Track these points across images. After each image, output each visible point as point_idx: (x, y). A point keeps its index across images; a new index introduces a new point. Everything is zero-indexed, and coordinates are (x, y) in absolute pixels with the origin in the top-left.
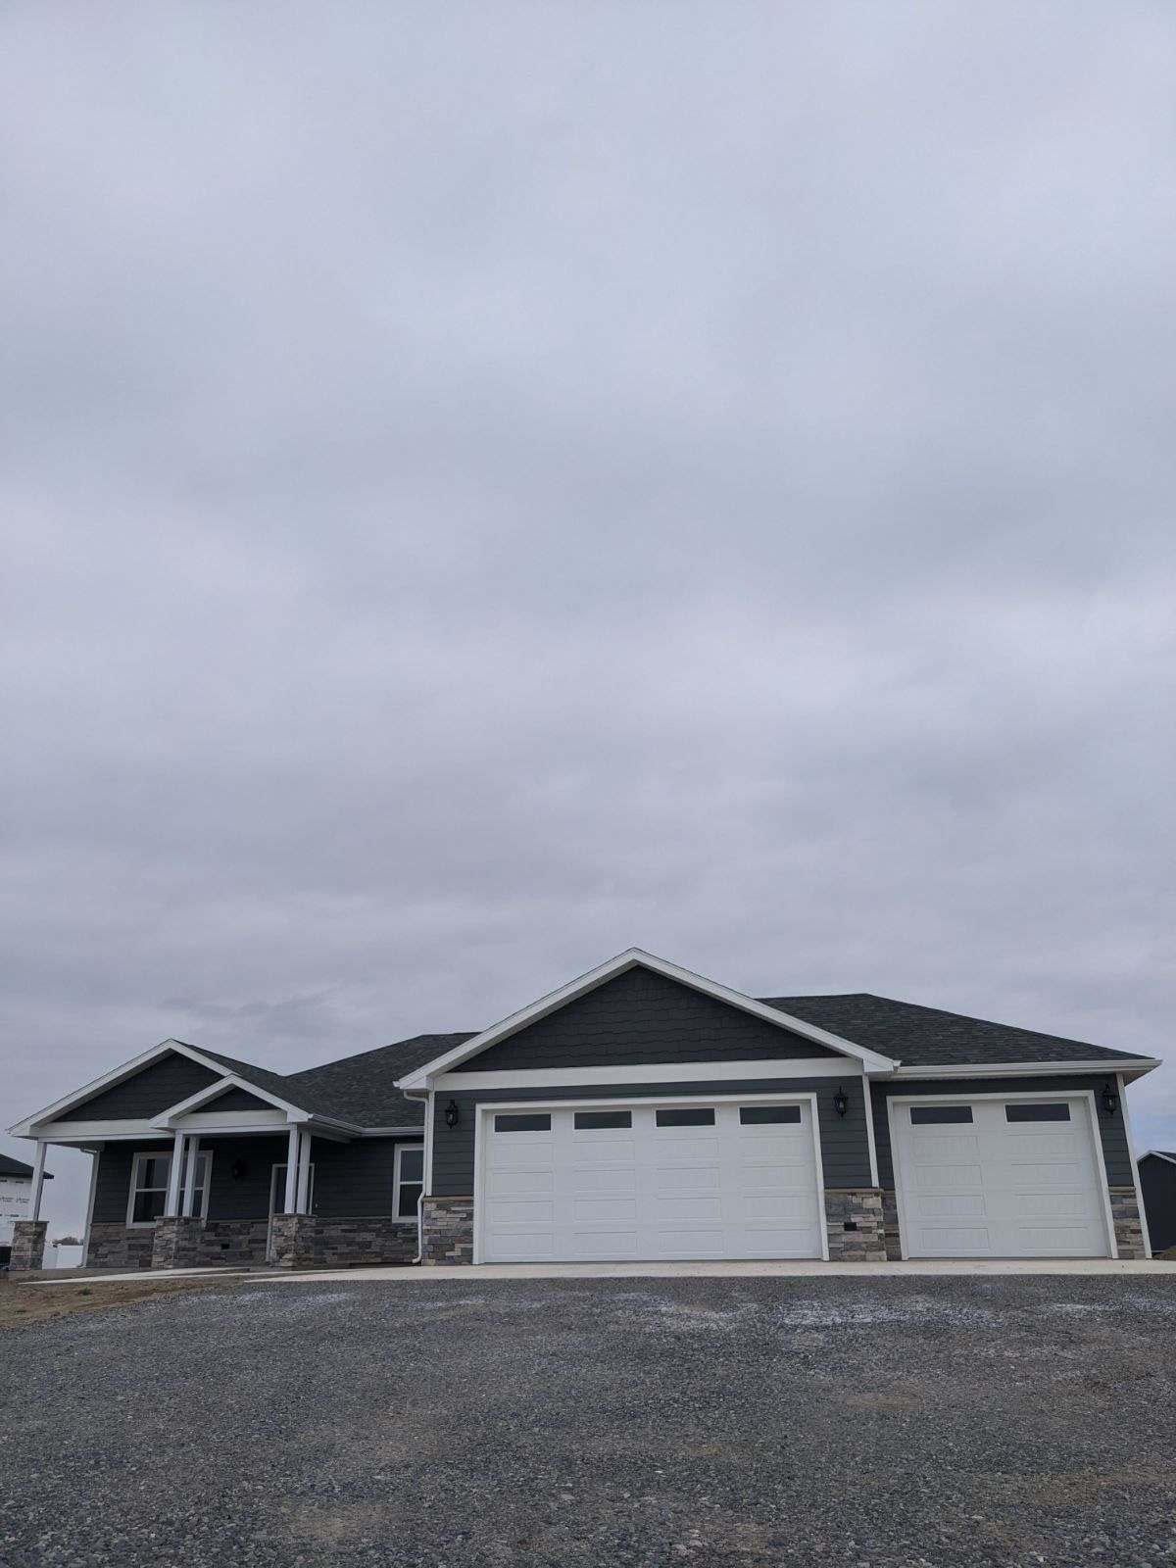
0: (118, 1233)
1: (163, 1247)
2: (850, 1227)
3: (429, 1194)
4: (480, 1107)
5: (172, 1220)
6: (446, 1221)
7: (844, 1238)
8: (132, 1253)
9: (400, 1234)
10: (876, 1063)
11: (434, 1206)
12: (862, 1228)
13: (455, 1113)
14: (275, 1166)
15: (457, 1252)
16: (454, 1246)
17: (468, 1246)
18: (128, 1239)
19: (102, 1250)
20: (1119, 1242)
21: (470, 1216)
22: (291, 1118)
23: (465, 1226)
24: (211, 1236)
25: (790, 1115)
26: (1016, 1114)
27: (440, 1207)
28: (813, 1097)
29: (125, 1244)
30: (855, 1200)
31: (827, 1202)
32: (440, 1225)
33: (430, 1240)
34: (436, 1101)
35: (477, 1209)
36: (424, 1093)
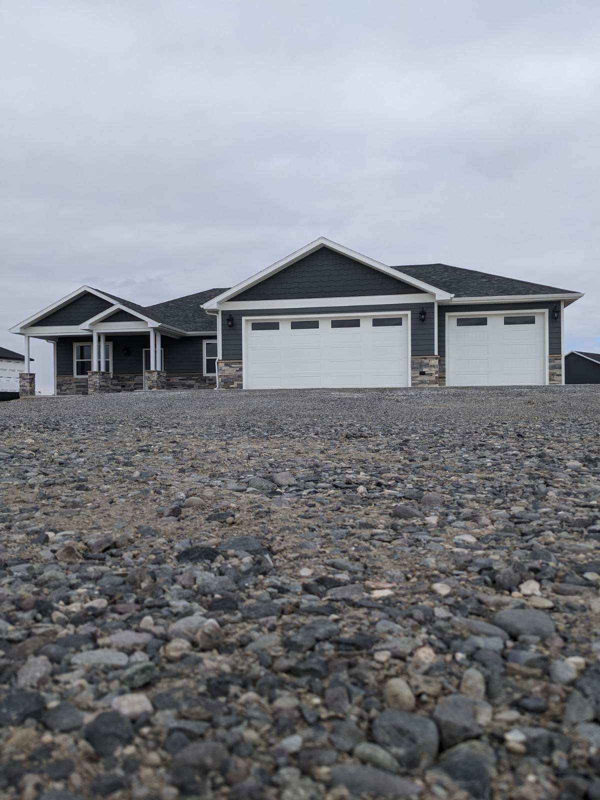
0: (70, 380)
1: (93, 385)
2: (422, 373)
3: (221, 359)
4: (244, 318)
5: (96, 373)
6: (230, 371)
7: (419, 379)
8: (78, 389)
9: (207, 381)
10: (442, 296)
11: (223, 364)
12: (428, 374)
13: (232, 321)
14: (144, 350)
15: (235, 385)
16: (233, 382)
17: (240, 383)
18: (75, 383)
19: (63, 388)
20: (550, 380)
21: (241, 369)
22: (150, 325)
23: (239, 373)
24: (115, 382)
25: (397, 322)
26: (508, 321)
27: (226, 365)
28: (409, 313)
29: (74, 385)
30: (426, 361)
31: (412, 362)
32: (227, 373)
33: (222, 381)
34: (222, 315)
35: (244, 366)
36: (216, 311)
